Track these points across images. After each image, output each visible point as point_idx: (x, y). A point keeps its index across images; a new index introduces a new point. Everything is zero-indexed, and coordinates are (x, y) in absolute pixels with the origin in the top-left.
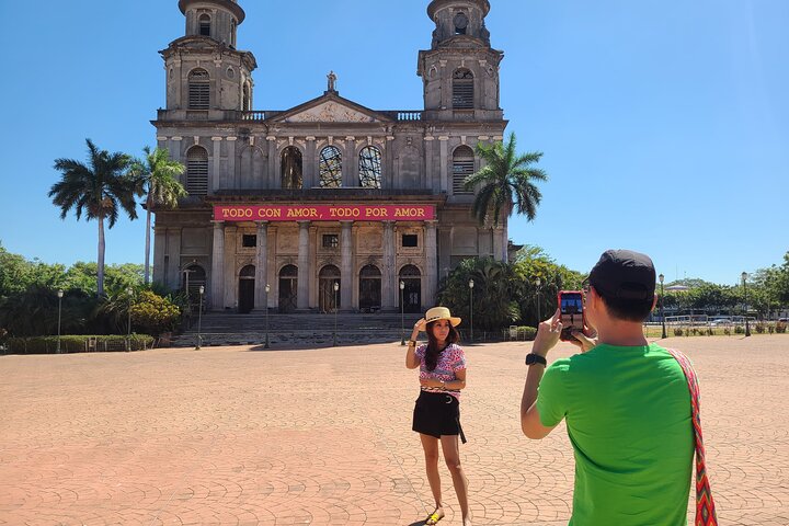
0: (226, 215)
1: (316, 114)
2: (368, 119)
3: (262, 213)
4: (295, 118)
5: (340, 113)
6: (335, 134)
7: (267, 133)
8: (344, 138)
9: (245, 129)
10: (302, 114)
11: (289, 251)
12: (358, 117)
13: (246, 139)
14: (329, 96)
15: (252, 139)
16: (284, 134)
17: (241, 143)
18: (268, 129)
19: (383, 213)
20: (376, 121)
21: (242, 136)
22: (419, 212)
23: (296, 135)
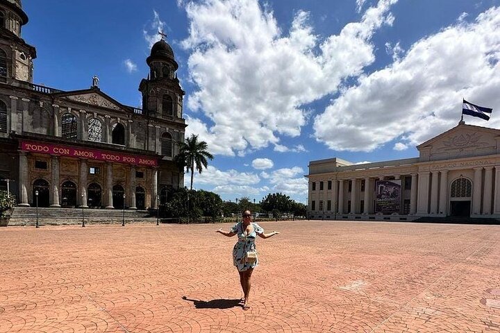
0: (28, 148)
1: (86, 99)
2: (118, 108)
3: (56, 150)
4: (72, 98)
5: (100, 101)
6: (98, 112)
7: (53, 103)
8: (103, 116)
9: (36, 96)
10: (77, 96)
11: (69, 173)
12: (112, 106)
13: (37, 103)
14: (95, 90)
15: (41, 104)
16: (65, 105)
17: (33, 104)
18: (53, 99)
19: (133, 160)
20: (123, 110)
21: (34, 100)
22: (152, 163)
23: (73, 107)
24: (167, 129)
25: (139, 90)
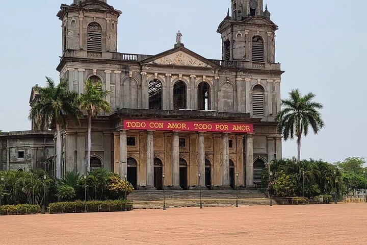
0: (129, 126)
1: (171, 59)
2: (204, 65)
3: (152, 125)
4: (158, 61)
5: (187, 60)
6: (183, 73)
7: (141, 70)
8: (189, 76)
9: (125, 66)
10: (163, 58)
12: (198, 63)
13: (127, 73)
14: (179, 47)
15: (131, 73)
16: (152, 71)
17: (123, 75)
18: (141, 67)
19: (225, 127)
20: (209, 66)
21: (124, 70)
22: (247, 128)
23: (160, 72)
24: (259, 80)
25: (218, 31)
